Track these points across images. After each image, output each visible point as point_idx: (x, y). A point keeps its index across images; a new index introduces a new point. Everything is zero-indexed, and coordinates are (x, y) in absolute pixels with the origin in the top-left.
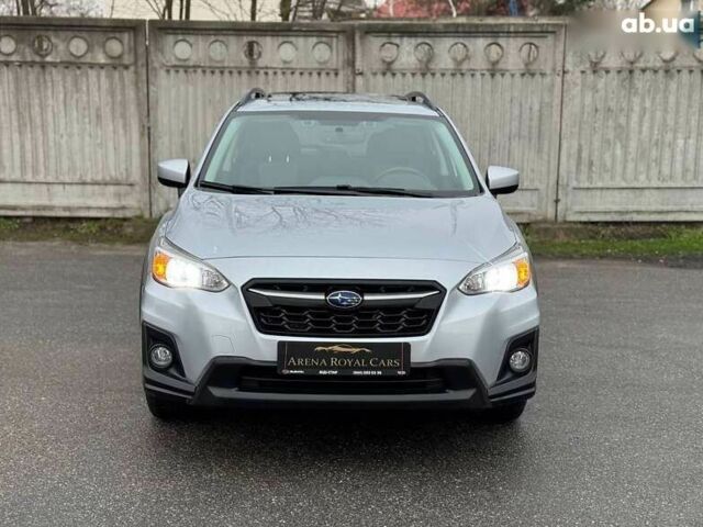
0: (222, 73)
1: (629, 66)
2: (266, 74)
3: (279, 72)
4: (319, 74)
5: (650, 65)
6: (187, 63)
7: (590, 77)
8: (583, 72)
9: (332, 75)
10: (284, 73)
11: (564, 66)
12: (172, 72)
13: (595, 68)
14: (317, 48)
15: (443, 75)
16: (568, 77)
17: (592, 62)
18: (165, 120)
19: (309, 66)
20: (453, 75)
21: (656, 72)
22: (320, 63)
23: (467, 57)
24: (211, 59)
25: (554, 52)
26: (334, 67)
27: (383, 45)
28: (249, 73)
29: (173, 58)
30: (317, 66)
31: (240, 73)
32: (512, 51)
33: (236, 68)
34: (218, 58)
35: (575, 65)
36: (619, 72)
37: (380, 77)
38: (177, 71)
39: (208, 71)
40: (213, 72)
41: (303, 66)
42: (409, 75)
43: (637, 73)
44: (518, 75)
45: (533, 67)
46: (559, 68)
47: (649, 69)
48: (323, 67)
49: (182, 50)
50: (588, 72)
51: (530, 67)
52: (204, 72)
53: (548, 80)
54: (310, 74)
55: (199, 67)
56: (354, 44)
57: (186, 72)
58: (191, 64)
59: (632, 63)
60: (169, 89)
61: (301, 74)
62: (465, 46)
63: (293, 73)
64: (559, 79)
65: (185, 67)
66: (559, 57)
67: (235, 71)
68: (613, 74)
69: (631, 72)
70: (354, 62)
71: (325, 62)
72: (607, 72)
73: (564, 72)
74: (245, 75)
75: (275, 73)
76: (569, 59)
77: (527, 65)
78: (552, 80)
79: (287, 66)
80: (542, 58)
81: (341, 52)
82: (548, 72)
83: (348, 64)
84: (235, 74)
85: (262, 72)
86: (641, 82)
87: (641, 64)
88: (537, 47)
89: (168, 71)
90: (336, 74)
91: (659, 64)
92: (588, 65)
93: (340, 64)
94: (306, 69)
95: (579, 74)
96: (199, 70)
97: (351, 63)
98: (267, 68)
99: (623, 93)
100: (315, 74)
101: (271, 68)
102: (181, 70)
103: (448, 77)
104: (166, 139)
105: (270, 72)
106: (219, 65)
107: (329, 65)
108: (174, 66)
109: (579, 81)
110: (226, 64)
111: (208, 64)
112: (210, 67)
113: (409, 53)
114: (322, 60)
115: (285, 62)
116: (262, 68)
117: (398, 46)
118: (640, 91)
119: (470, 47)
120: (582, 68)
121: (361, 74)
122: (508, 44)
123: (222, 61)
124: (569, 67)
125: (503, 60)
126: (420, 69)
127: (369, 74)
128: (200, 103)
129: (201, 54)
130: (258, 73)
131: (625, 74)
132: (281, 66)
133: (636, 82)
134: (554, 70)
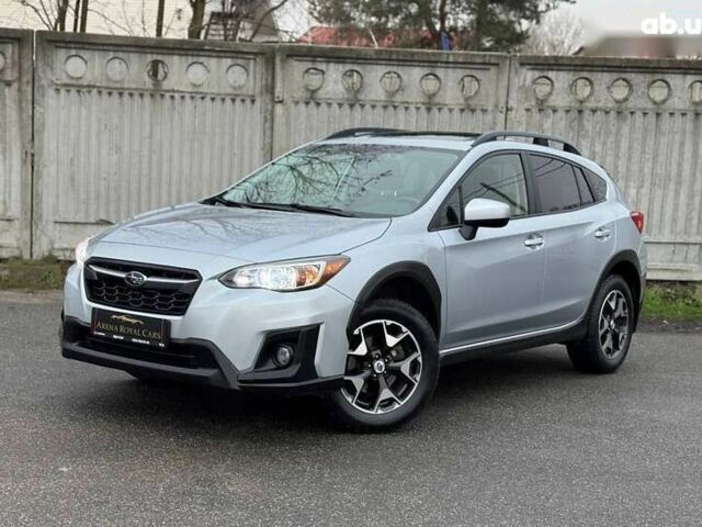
0: (121, 94)
1: (578, 105)
2: (172, 97)
3: (188, 96)
4: (233, 100)
5: (600, 105)
6: (80, 82)
7: (536, 116)
8: (528, 110)
9: (248, 101)
10: (192, 98)
11: (507, 103)
12: (63, 91)
13: (542, 106)
14: (231, 70)
15: (373, 107)
16: (512, 114)
17: (538, 99)
18: (53, 146)
19: (222, 91)
20: (385, 107)
21: (607, 113)
22: (235, 88)
23: (401, 89)
24: (108, 79)
25: (497, 87)
26: (250, 93)
27: (307, 71)
28: (152, 95)
29: (64, 76)
30: (230, 91)
31: (142, 95)
32: (450, 84)
33: (136, 89)
34: (118, 78)
35: (519, 102)
36: (568, 111)
37: (302, 106)
38: (68, 91)
39: (105, 92)
40: (110, 94)
41: (215, 91)
42: (335, 105)
43: (587, 113)
44: (456, 110)
45: (473, 103)
46: (502, 104)
47: (601, 110)
48: (239, 92)
49: (75, 66)
50: (534, 110)
51: (470, 102)
52: (100, 92)
53: (489, 117)
54: (223, 100)
55: (94, 87)
56: (274, 69)
57: (79, 92)
58: (85, 84)
59: (581, 102)
60: (57, 111)
61: (213, 99)
62: (399, 76)
63: (203, 98)
64: (502, 116)
65: (77, 87)
66: (503, 92)
67: (136, 94)
68: (561, 113)
69: (580, 112)
70: (273, 88)
71: (240, 87)
72: (555, 111)
73: (507, 109)
74: (147, 99)
75: (183, 97)
76: (514, 95)
77: (466, 99)
78: (494, 118)
79: (195, 90)
80: (483, 92)
81: (258, 77)
82: (490, 108)
83: (267, 90)
84: (136, 97)
85: (167, 95)
86: (590, 123)
87: (592, 105)
88: (477, 80)
89: (58, 90)
90: (253, 101)
91: (611, 105)
92: (533, 103)
93: (258, 90)
94: (219, 94)
95: (524, 112)
96: (95, 91)
97: (270, 89)
98: (173, 91)
99: (571, 135)
100: (228, 101)
101: (178, 91)
102: (73, 91)
103: (379, 110)
104: (53, 169)
105: (177, 96)
106: (118, 85)
107: (244, 91)
108: (66, 85)
109: (524, 119)
110: (126, 86)
111: (104, 84)
112: (107, 88)
113: (336, 82)
114: (237, 85)
115: (194, 85)
116: (167, 91)
117: (323, 72)
118: (590, 134)
119: (405, 77)
120: (527, 105)
121: (281, 102)
122: (446, 75)
123: (121, 82)
124: (512, 103)
125: (441, 92)
126: (348, 100)
127: (289, 102)
128: (94, 129)
129: (97, 71)
130: (162, 96)
131: (574, 114)
132: (190, 90)
133: (585, 122)
134: (496, 106)
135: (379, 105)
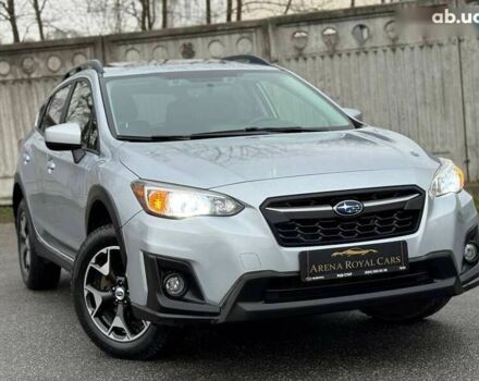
135: (353, 53)
